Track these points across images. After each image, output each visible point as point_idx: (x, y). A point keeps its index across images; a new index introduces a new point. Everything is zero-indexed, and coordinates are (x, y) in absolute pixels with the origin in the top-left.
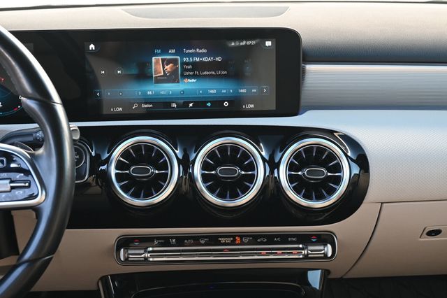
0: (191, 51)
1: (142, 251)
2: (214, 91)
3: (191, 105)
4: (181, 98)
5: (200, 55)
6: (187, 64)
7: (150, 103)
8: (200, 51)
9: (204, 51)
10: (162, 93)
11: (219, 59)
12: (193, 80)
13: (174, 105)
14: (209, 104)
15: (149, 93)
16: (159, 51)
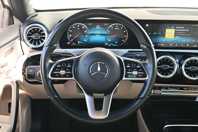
0: (179, 28)
1: (159, 91)
2: (184, 41)
3: (176, 45)
4: (174, 43)
5: (181, 29)
6: (177, 32)
7: (163, 44)
8: (182, 28)
9: (183, 28)
10: (168, 41)
11: (187, 30)
12: (178, 37)
13: (171, 45)
14: (182, 45)
15: (164, 41)
16: (168, 27)
